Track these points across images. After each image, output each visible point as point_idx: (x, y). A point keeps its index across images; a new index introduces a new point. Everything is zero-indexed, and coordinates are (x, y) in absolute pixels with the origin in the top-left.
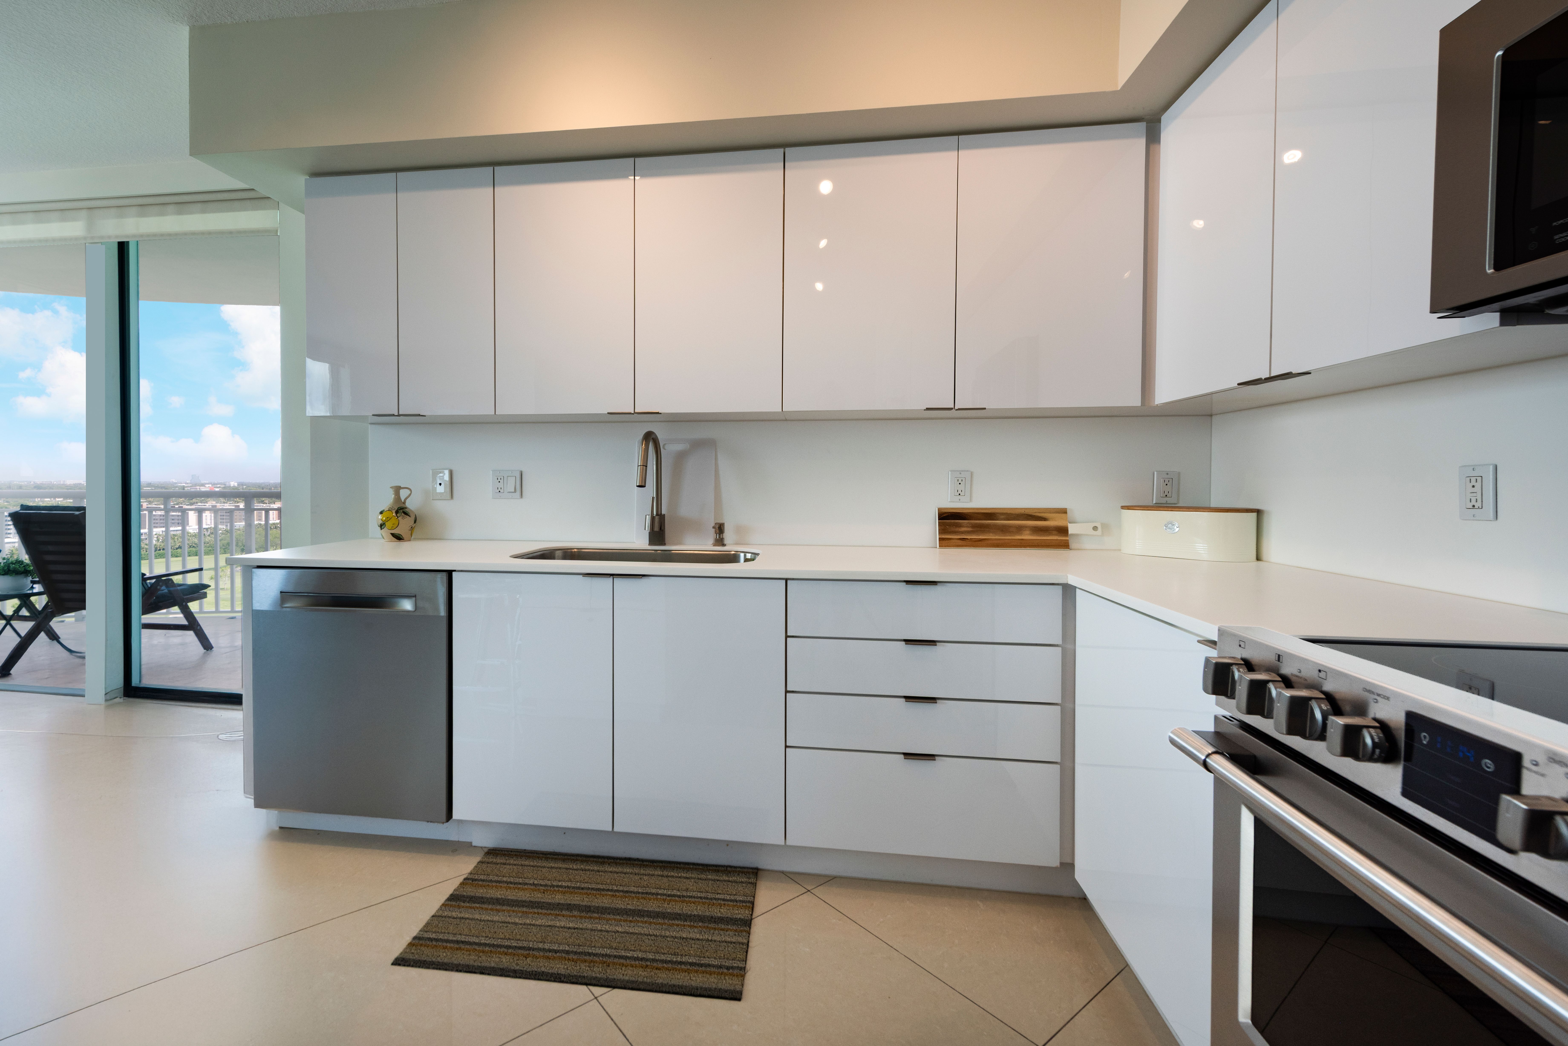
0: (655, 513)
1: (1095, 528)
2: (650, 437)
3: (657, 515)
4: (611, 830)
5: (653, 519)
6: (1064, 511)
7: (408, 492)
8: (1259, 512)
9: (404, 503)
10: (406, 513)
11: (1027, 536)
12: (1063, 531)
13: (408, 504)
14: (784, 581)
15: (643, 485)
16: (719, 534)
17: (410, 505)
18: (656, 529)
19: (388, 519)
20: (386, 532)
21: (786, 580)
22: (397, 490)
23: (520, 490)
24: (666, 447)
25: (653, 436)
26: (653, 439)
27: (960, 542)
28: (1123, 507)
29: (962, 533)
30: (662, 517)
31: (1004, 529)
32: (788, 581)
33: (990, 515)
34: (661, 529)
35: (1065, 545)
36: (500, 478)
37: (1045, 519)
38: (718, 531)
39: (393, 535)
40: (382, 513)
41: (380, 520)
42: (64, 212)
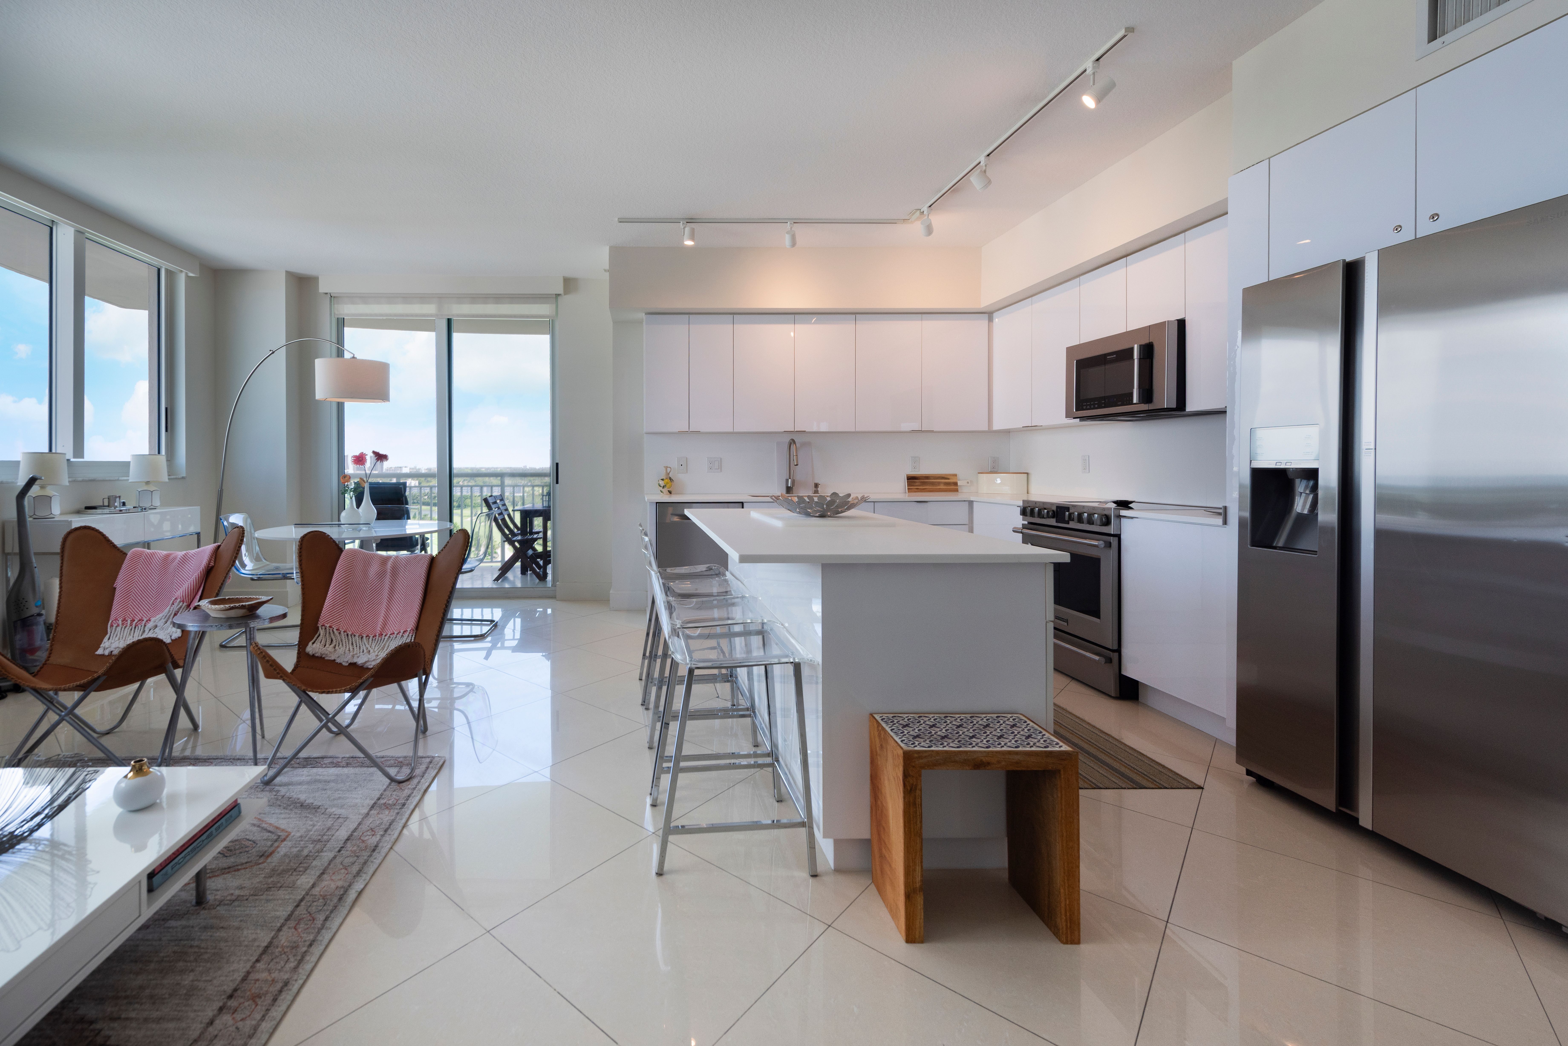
0: (789, 478)
1: (968, 483)
5: (788, 481)
6: (956, 475)
7: (670, 469)
8: (1027, 473)
9: (669, 475)
10: (672, 480)
11: (942, 487)
12: (956, 484)
16: (816, 488)
18: (790, 485)
19: (667, 483)
22: (666, 468)
23: (720, 468)
26: (791, 442)
27: (916, 490)
28: (979, 473)
29: (916, 486)
31: (933, 484)
33: (927, 477)
34: (792, 485)
35: (957, 490)
36: (711, 462)
37: (949, 479)
40: (663, 480)
41: (662, 483)
42: (423, 298)
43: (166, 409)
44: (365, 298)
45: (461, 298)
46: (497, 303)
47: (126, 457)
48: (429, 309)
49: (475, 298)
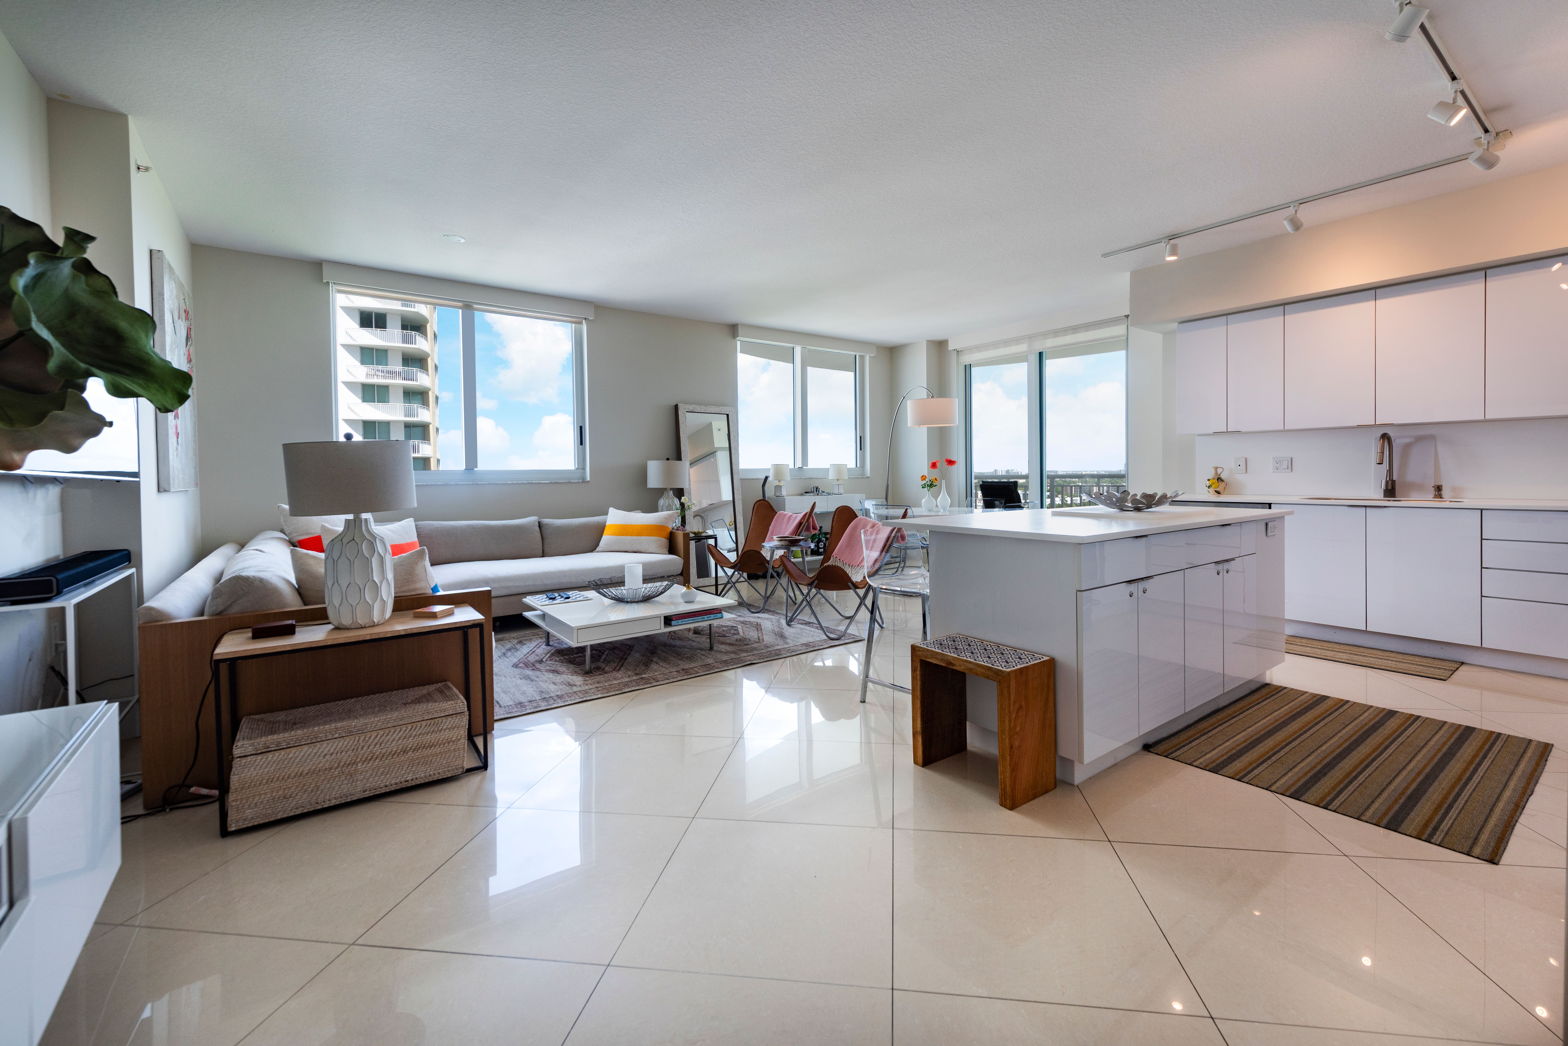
0: (1388, 479)
2: (1385, 437)
3: (1389, 480)
4: (1365, 630)
5: (1387, 482)
7: (1221, 470)
9: (1220, 475)
10: (1222, 480)
13: (1221, 476)
14: (1480, 511)
15: (1381, 463)
16: (1438, 492)
17: (1222, 476)
18: (1390, 487)
19: (1213, 483)
20: (1212, 490)
21: (1482, 510)
22: (1216, 468)
23: (1291, 467)
24: (1396, 441)
25: (1387, 436)
26: (1387, 437)
30: (1393, 482)
32: (1483, 511)
34: (1393, 488)
36: (1278, 462)
38: (1437, 490)
39: (1215, 491)
40: (1208, 480)
41: (1208, 483)
42: (1017, 341)
43: (861, 437)
44: (979, 348)
45: (1045, 335)
46: (1075, 333)
47: (826, 465)
48: (1022, 348)
49: (1056, 333)
